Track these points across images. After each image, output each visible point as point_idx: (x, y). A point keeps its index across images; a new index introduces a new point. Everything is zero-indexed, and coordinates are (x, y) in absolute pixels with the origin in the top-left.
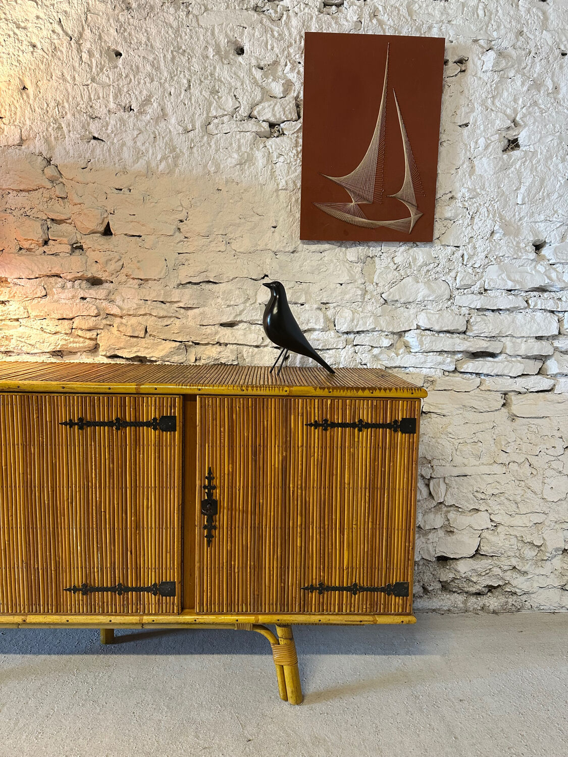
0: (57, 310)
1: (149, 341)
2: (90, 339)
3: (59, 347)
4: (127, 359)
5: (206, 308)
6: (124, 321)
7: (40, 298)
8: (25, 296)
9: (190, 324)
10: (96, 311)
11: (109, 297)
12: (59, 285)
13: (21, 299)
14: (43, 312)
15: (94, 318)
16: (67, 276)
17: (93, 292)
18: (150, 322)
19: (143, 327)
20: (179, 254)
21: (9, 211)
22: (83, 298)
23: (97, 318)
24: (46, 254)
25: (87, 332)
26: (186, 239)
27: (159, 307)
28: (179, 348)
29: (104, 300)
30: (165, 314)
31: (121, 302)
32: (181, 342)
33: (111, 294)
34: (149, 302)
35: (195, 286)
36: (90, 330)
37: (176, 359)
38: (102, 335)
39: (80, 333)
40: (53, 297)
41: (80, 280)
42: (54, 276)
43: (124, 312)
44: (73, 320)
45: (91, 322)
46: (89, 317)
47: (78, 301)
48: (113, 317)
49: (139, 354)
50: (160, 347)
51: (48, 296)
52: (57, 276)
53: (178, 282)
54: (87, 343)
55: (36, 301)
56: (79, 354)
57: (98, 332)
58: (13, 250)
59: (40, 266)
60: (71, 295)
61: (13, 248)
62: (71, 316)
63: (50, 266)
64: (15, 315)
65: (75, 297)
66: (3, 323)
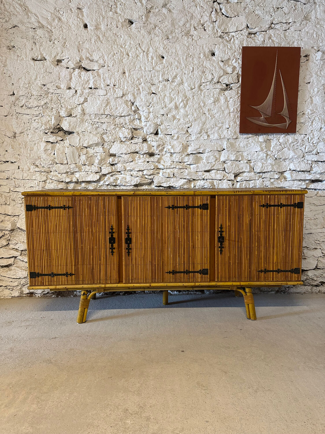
0: (137, 167)
1: (175, 179)
2: (150, 179)
3: (138, 182)
4: (165, 187)
5: (199, 164)
6: (164, 171)
7: (130, 162)
8: (124, 162)
9: (192, 171)
10: (153, 167)
11: (159, 161)
12: (138, 156)
13: (122, 162)
14: (131, 168)
15: (152, 170)
16: (142, 152)
17: (152, 159)
18: (176, 171)
19: (173, 173)
20: (187, 141)
21: (116, 125)
22: (148, 162)
23: (154, 170)
24: (132, 143)
25: (149, 176)
26: (190, 135)
27: (179, 165)
28: (187, 182)
29: (157, 162)
30: (182, 167)
31: (163, 163)
32: (187, 179)
33: (159, 159)
34: (175, 163)
35: (194, 155)
36: (150, 175)
37: (185, 187)
38: (156, 177)
39: (147, 177)
40: (135, 162)
41: (146, 154)
42: (135, 153)
43: (165, 167)
44: (143, 171)
45: (151, 172)
46: (150, 170)
47: (146, 163)
48: (159, 170)
49: (170, 185)
50: (179, 182)
51: (133, 162)
52: (136, 153)
53: (187, 154)
54: (149, 181)
55: (128, 164)
56: (144, 186)
57: (154, 176)
58: (119, 142)
59: (131, 149)
60: (143, 161)
61: (119, 141)
62: (143, 169)
63: (135, 148)
64: (120, 170)
65: (144, 161)
66: (114, 173)
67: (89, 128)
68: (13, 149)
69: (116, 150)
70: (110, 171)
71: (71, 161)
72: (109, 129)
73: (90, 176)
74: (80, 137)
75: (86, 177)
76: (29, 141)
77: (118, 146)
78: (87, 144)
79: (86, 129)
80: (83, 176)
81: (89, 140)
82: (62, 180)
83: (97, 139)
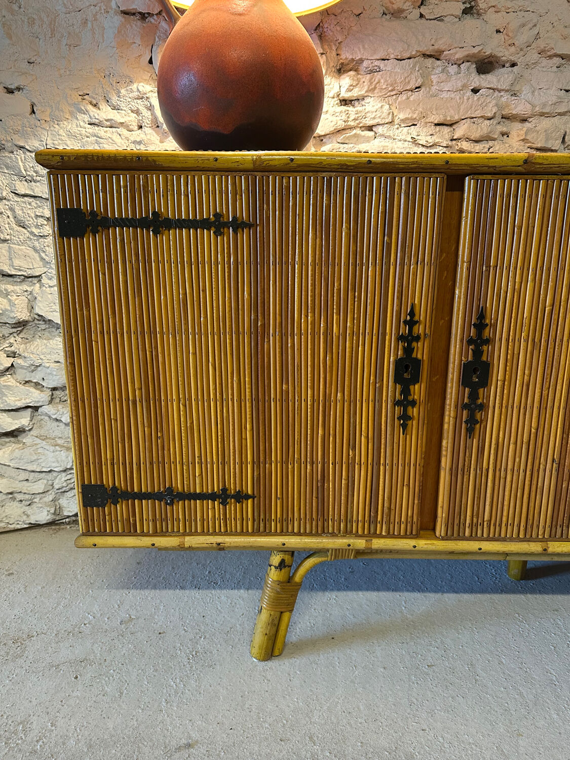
0: (436, 110)
6: (530, 125)
7: (410, 93)
8: (390, 89)
11: (513, 88)
12: (438, 70)
13: (385, 92)
14: (417, 112)
15: (487, 122)
16: (453, 55)
17: (490, 80)
19: (561, 133)
22: (475, 91)
23: (492, 121)
24: (424, 18)
29: (507, 91)
31: (530, 94)
33: (516, 82)
40: (431, 89)
41: (468, 61)
42: (430, 56)
43: (537, 109)
44: (454, 127)
45: (484, 127)
46: (480, 120)
47: (469, 93)
48: (509, 122)
51: (423, 89)
52: (434, 56)
55: (404, 96)
57: (491, 143)
58: (375, 13)
60: (460, 84)
61: (375, 11)
62: (456, 118)
65: (464, 86)
66: (354, 132)
69: (364, 46)
70: (341, 124)
77: (372, 27)
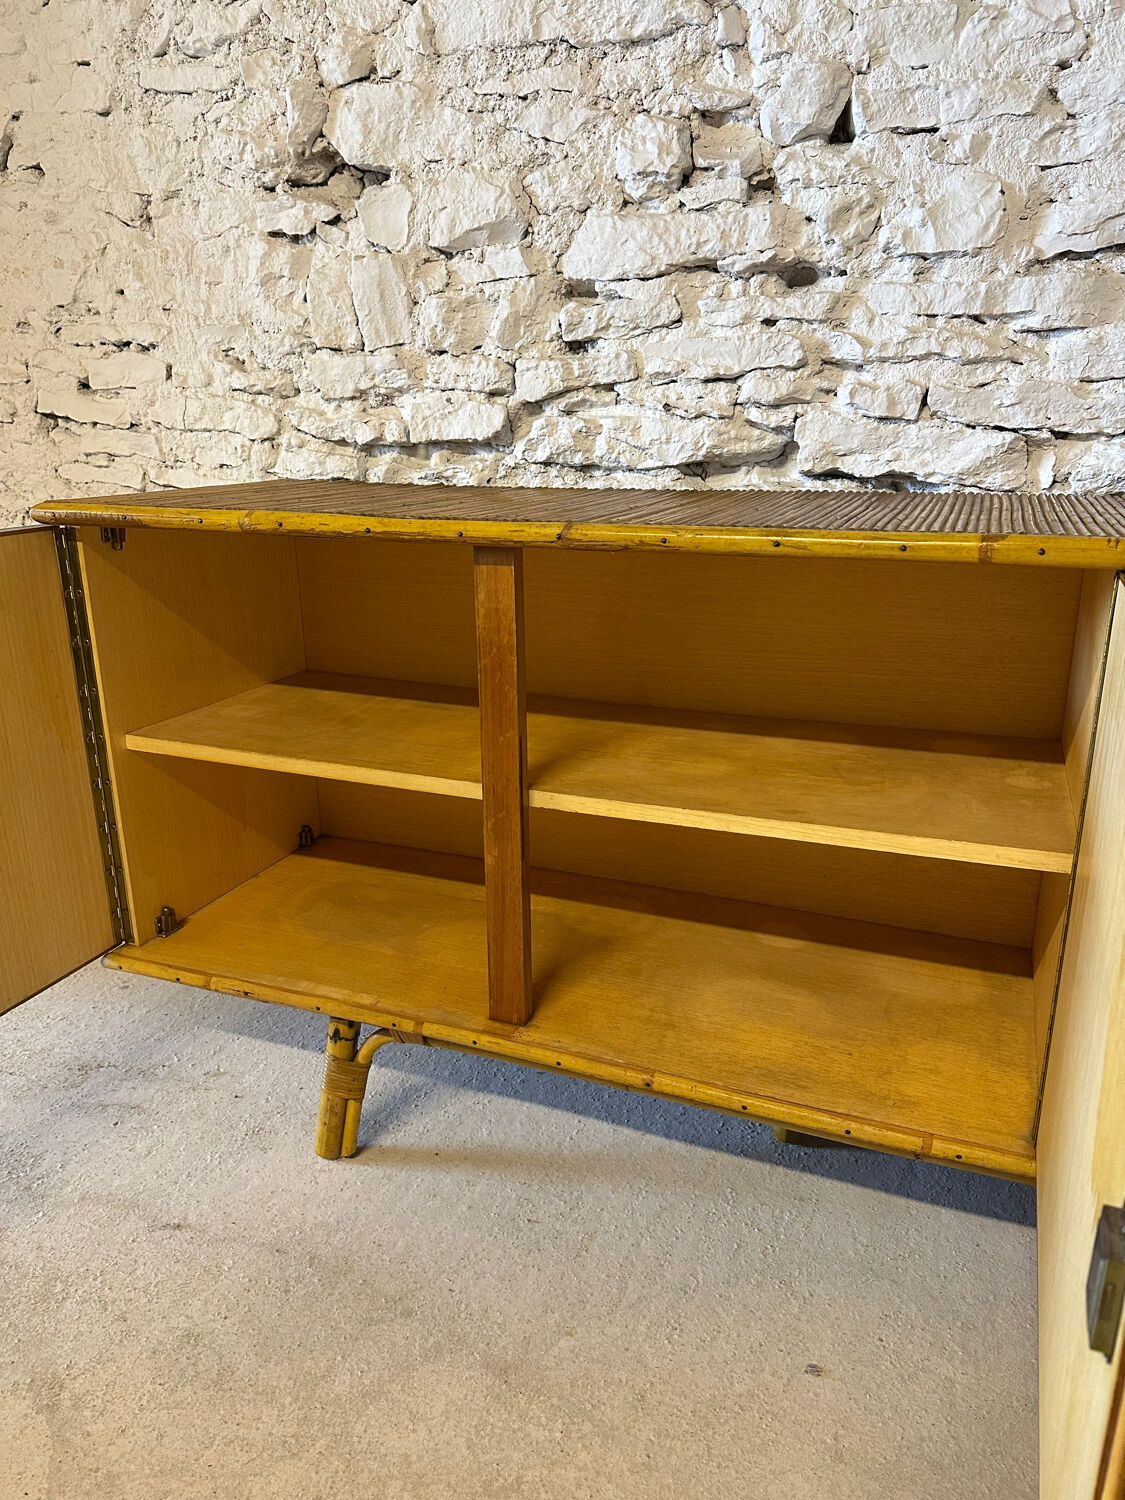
0: (704, 357)
1: (928, 429)
2: (778, 430)
3: (703, 451)
4: (863, 481)
5: (1108, 328)
6: (866, 377)
7: (665, 330)
8: (631, 326)
9: (1050, 377)
10: (799, 355)
11: (834, 315)
12: (712, 291)
13: (623, 331)
14: (671, 363)
15: (791, 374)
16: (733, 264)
17: (795, 302)
18: (938, 375)
19: (919, 391)
20: (1043, 168)
21: (603, 103)
22: (769, 322)
23: (800, 371)
24: (686, 209)
25: (772, 412)
26: (1070, 122)
27: (966, 334)
28: (1010, 450)
29: (821, 322)
30: (981, 350)
31: (864, 326)
32: (1014, 430)
33: (841, 304)
34: (940, 322)
35: (1080, 264)
36: (776, 406)
37: (996, 480)
38: (809, 417)
39: (754, 414)
40: (696, 323)
41: (762, 272)
42: (699, 268)
43: (872, 351)
44: (740, 382)
45: (784, 385)
46: (779, 372)
47: (756, 328)
48: (836, 370)
49: (897, 467)
50: (958, 447)
51: (685, 323)
52: (706, 267)
53: (1031, 256)
54: (766, 443)
55: (654, 337)
56: (744, 469)
57: (799, 409)
58: (609, 207)
59: (672, 242)
60: (738, 316)
61: (610, 203)
62: (736, 370)
63: (694, 240)
64: (608, 374)
65: (747, 319)
66: (581, 395)
67: (458, 141)
68: (142, 280)
69: (590, 260)
70: (559, 386)
71: (377, 331)
72: (557, 134)
73: (460, 412)
74: (413, 195)
75: (444, 417)
76: (201, 236)
77: (602, 229)
78: (445, 231)
79: (447, 141)
80: (428, 412)
81: (457, 210)
82: (343, 435)
83: (493, 199)
